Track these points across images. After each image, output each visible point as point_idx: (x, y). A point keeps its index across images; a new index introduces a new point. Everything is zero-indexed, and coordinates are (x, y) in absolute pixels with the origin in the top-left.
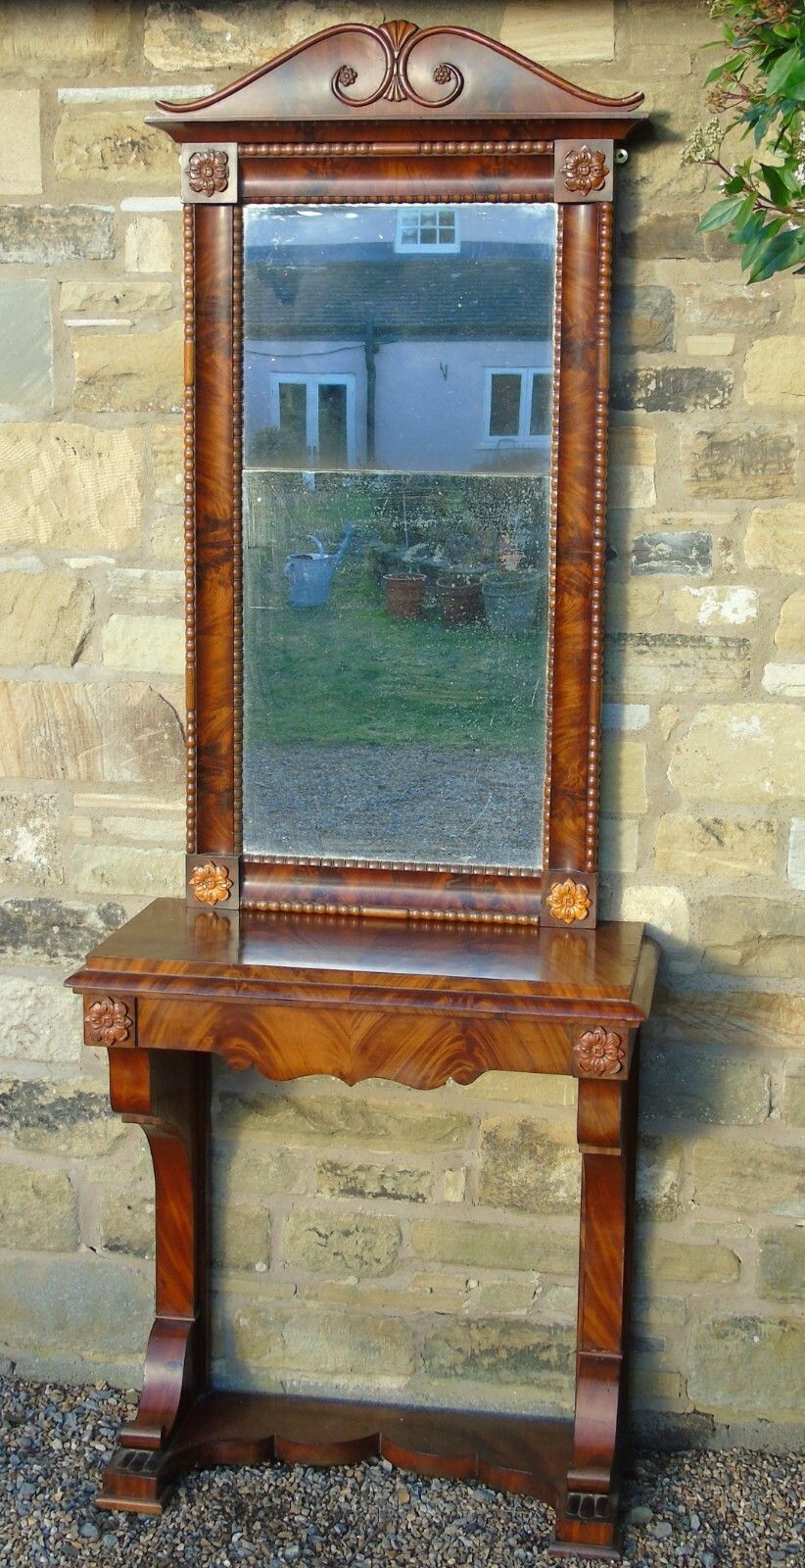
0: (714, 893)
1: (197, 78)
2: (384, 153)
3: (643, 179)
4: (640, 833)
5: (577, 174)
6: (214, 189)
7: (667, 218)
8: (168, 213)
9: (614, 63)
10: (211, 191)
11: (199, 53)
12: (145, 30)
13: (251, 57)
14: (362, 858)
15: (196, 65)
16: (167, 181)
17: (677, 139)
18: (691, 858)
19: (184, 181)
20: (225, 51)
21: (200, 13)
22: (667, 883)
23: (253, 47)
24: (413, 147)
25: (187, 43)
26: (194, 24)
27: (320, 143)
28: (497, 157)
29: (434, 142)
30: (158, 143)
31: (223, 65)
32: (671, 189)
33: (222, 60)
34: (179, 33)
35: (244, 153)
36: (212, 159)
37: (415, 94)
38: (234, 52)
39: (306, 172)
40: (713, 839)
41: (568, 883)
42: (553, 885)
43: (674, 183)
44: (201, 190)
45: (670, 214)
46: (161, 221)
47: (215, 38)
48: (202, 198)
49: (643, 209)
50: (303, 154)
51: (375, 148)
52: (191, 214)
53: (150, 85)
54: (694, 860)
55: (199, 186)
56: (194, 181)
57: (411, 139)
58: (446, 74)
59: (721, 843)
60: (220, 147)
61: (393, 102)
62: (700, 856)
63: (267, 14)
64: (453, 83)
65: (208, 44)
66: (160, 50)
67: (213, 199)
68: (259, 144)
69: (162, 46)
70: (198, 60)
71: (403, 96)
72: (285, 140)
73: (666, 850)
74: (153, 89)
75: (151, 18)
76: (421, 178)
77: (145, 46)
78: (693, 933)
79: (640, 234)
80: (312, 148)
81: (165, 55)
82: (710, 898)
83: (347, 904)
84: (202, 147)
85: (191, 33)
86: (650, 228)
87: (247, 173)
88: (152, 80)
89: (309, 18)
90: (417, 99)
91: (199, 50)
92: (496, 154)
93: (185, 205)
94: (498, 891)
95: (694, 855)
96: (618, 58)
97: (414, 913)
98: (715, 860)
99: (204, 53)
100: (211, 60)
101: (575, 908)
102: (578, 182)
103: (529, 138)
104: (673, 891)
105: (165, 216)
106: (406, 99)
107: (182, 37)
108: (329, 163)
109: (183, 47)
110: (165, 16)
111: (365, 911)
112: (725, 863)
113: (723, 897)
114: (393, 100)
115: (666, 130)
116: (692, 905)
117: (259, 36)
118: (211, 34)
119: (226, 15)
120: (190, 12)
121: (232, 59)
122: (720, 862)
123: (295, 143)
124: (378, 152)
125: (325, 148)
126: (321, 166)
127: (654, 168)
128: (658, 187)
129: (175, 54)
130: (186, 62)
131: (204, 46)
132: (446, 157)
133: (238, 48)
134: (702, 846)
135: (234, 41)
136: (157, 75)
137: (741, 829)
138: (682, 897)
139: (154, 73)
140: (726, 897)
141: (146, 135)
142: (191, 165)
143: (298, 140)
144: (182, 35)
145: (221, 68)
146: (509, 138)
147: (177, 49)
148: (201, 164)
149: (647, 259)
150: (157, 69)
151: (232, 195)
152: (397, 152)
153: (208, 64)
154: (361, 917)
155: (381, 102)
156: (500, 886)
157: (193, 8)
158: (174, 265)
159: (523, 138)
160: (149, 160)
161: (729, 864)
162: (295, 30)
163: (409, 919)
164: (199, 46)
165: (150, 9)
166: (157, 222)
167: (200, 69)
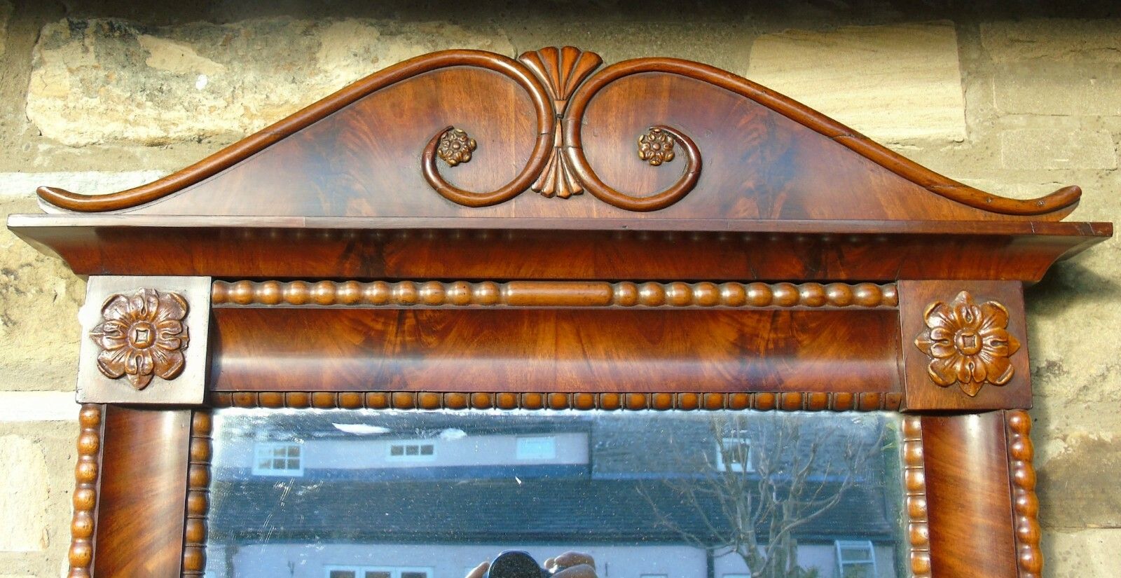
1: (131, 157)
2: (533, 301)
3: (1051, 365)
5: (955, 353)
6: (152, 373)
7: (1101, 445)
8: (47, 424)
9: (965, 146)
10: (146, 378)
11: (138, 111)
12: (32, 68)
13: (246, 121)
15: (131, 133)
16: (50, 360)
17: (1101, 289)
19: (88, 354)
20: (193, 108)
21: (147, 41)
23: (252, 100)
24: (597, 292)
25: (117, 91)
26: (135, 61)
27: (392, 280)
28: (776, 314)
29: (638, 282)
30: (37, 282)
31: (186, 134)
32: (1108, 387)
33: (182, 123)
34: (102, 74)
35: (225, 299)
36: (153, 309)
37: (602, 185)
38: (212, 109)
39: (358, 340)
43: (1113, 373)
44: (124, 375)
45: (1107, 436)
46: (27, 442)
47: (174, 85)
48: (126, 393)
49: (1053, 426)
50: (356, 302)
51: (510, 291)
52: (96, 426)
53: (34, 170)
55: (119, 366)
56: (108, 356)
57: (591, 274)
58: (664, 147)
60: (171, 285)
61: (554, 201)
63: (282, 43)
64: (680, 161)
65: (159, 96)
66: (60, 103)
67: (151, 395)
68: (260, 280)
69: (64, 98)
70: (135, 123)
71: (575, 187)
72: (316, 274)
74: (38, 175)
75: (47, 46)
76: (609, 356)
77: (30, 97)
79: (1053, 478)
80: (373, 291)
81: (68, 113)
84: (133, 286)
85: (125, 74)
86: (1072, 466)
87: (229, 343)
88: (38, 161)
89: (367, 50)
90: (607, 194)
91: (139, 105)
92: (774, 307)
93: (85, 406)
96: (973, 137)
99: (150, 111)
100: (164, 126)
102: (958, 367)
103: (843, 276)
105: (39, 432)
106: (580, 193)
107: (107, 81)
108: (410, 322)
109: (108, 98)
110: (76, 44)
114: (551, 195)
115: (1082, 272)
117: (263, 82)
118: (166, 79)
119: (198, 46)
120: (126, 37)
121: (207, 123)
123: (339, 280)
124: (514, 301)
125: (401, 291)
126: (392, 329)
127: (1070, 344)
128: (1082, 382)
129: (89, 111)
130: (113, 127)
131: (151, 97)
132: (665, 311)
133: (221, 103)
135: (213, 91)
136: (49, 152)
139: (43, 147)
141: (13, 265)
142: (105, 321)
143: (347, 274)
144: (107, 76)
145: (183, 141)
146: (802, 277)
147: (95, 102)
148: (127, 322)
149: (1069, 528)
150: (49, 141)
151: (191, 388)
152: (561, 301)
153: (156, 133)
155: (526, 199)
157: (133, 31)
158: (48, 538)
159: (829, 277)
160: (15, 314)
162: (338, 71)
164: (141, 98)
165: (47, 31)
166: (20, 446)
167: (137, 142)
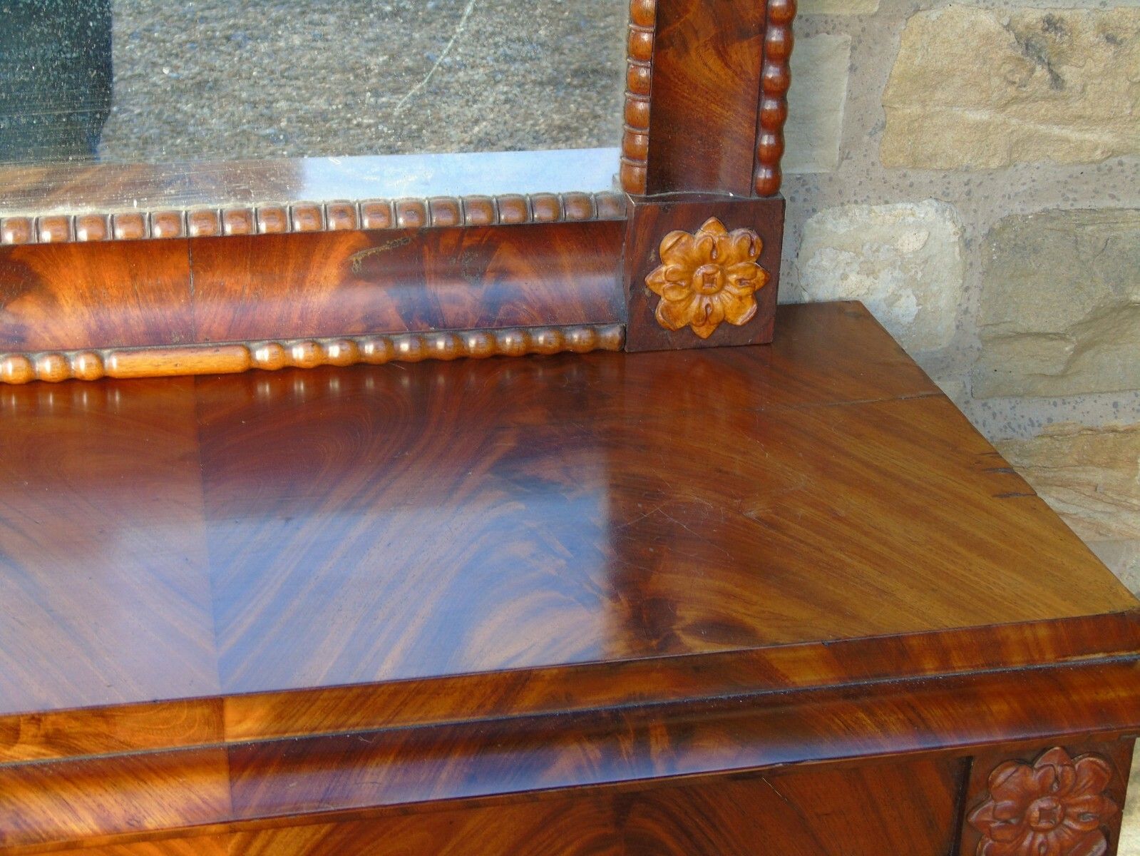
0: (1016, 207)
4: (852, 69)
14: (87, 210)
18: (977, 126)
22: (910, 192)
40: (1040, 72)
41: (709, 231)
42: (668, 241)
54: (982, 129)
59: (1057, 81)
62: (1000, 118)
73: (916, 109)
78: (966, 311)
82: (1007, 222)
83: (58, 352)
94: (503, 273)
95: (982, 116)
97: (263, 355)
98: (1030, 126)
101: (724, 295)
104: (927, 211)
111: (115, 364)
112: (1056, 130)
113: (1037, 216)
116: (967, 244)
122: (1043, 128)
134: (1011, 91)
137: (1110, 39)
138: (950, 227)
140: (1047, 215)
154: (105, 383)
156: (507, 256)
161: (1067, 132)
163: (253, 374)
